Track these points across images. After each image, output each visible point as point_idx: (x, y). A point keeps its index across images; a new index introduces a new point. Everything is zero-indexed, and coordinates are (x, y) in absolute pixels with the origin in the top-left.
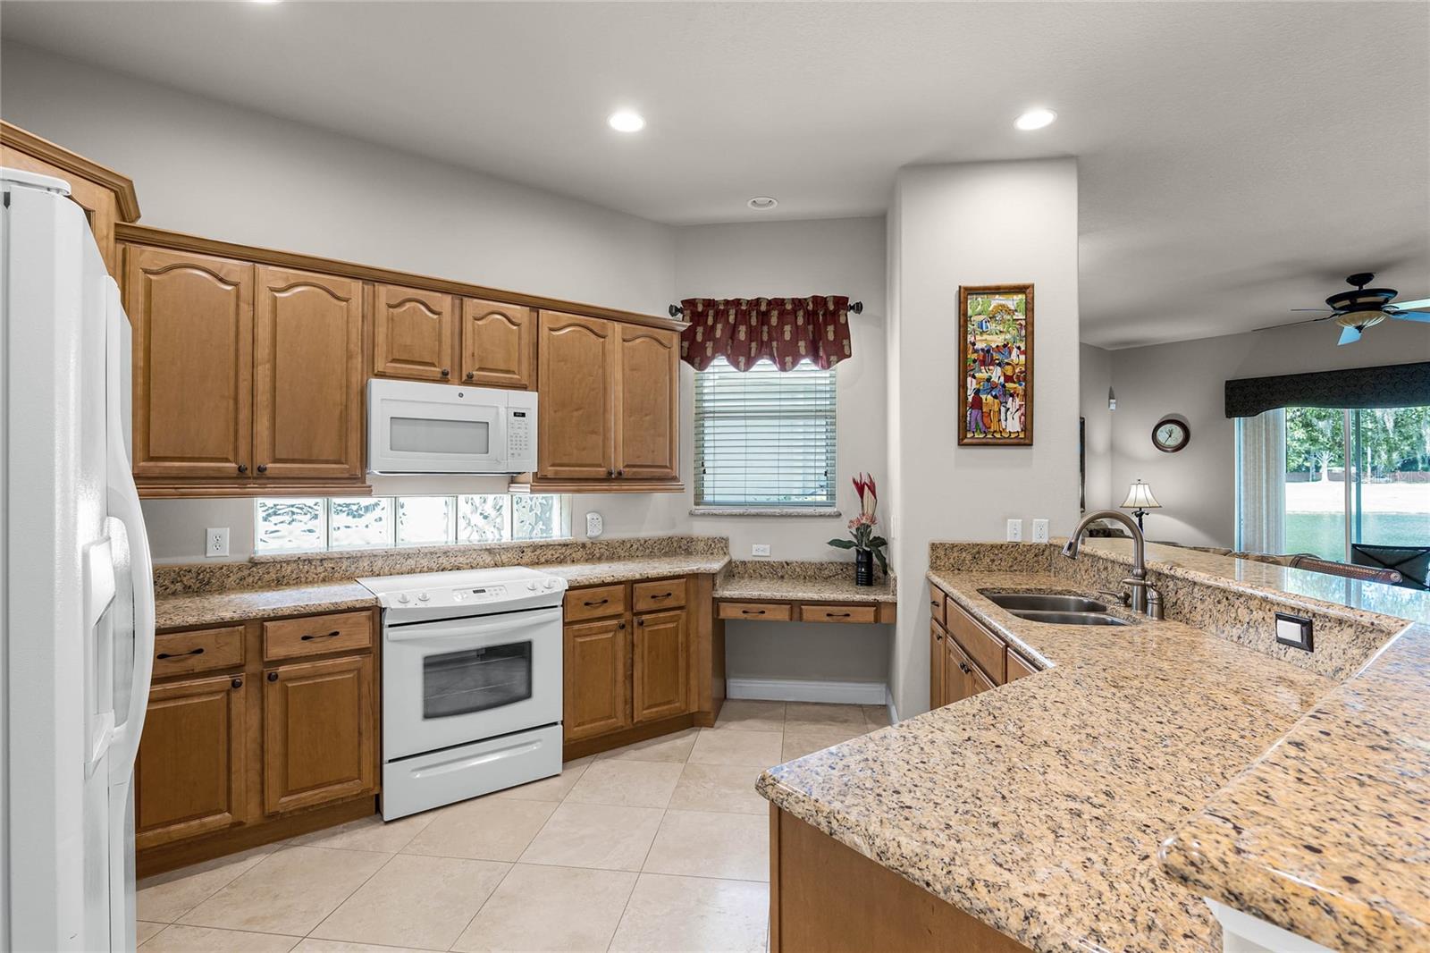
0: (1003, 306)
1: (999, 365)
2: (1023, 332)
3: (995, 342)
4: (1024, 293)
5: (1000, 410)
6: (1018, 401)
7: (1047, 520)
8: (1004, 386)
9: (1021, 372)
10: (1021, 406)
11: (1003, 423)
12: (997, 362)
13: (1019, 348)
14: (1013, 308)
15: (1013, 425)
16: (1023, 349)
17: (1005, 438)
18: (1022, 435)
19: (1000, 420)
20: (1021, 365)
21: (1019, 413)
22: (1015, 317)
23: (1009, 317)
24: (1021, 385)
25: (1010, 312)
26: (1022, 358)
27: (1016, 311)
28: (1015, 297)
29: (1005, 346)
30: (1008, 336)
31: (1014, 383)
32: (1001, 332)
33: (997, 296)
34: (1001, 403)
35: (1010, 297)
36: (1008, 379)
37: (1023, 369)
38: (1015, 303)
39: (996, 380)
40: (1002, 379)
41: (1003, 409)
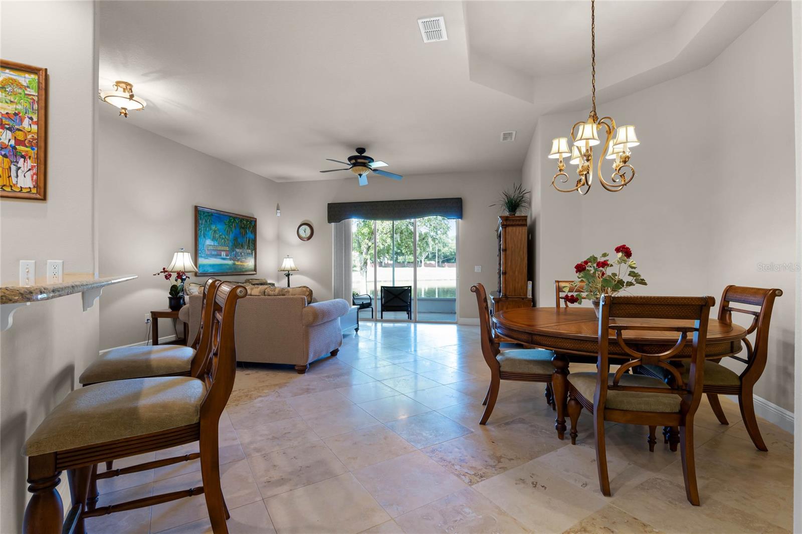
0: (15, 80)
1: (10, 129)
2: (36, 106)
3: (5, 109)
4: (36, 73)
5: (10, 168)
6: (30, 163)
7: (61, 261)
8: (14, 148)
9: (34, 139)
10: (33, 167)
11: (14, 180)
12: (7, 126)
13: (31, 119)
14: (25, 84)
15: (25, 180)
16: (35, 119)
17: (15, 191)
18: (34, 191)
19: (9, 177)
20: (34, 133)
21: (31, 173)
22: (26, 92)
23: (20, 91)
24: (33, 149)
25: (21, 86)
26: (35, 128)
27: (28, 87)
28: (27, 75)
29: (15, 114)
30: (19, 107)
31: (26, 147)
32: (11, 102)
33: (7, 71)
34: (12, 162)
35: (22, 74)
36: (19, 142)
37: (36, 137)
38: (27, 80)
39: (6, 142)
40: (12, 142)
41: (13, 168)
